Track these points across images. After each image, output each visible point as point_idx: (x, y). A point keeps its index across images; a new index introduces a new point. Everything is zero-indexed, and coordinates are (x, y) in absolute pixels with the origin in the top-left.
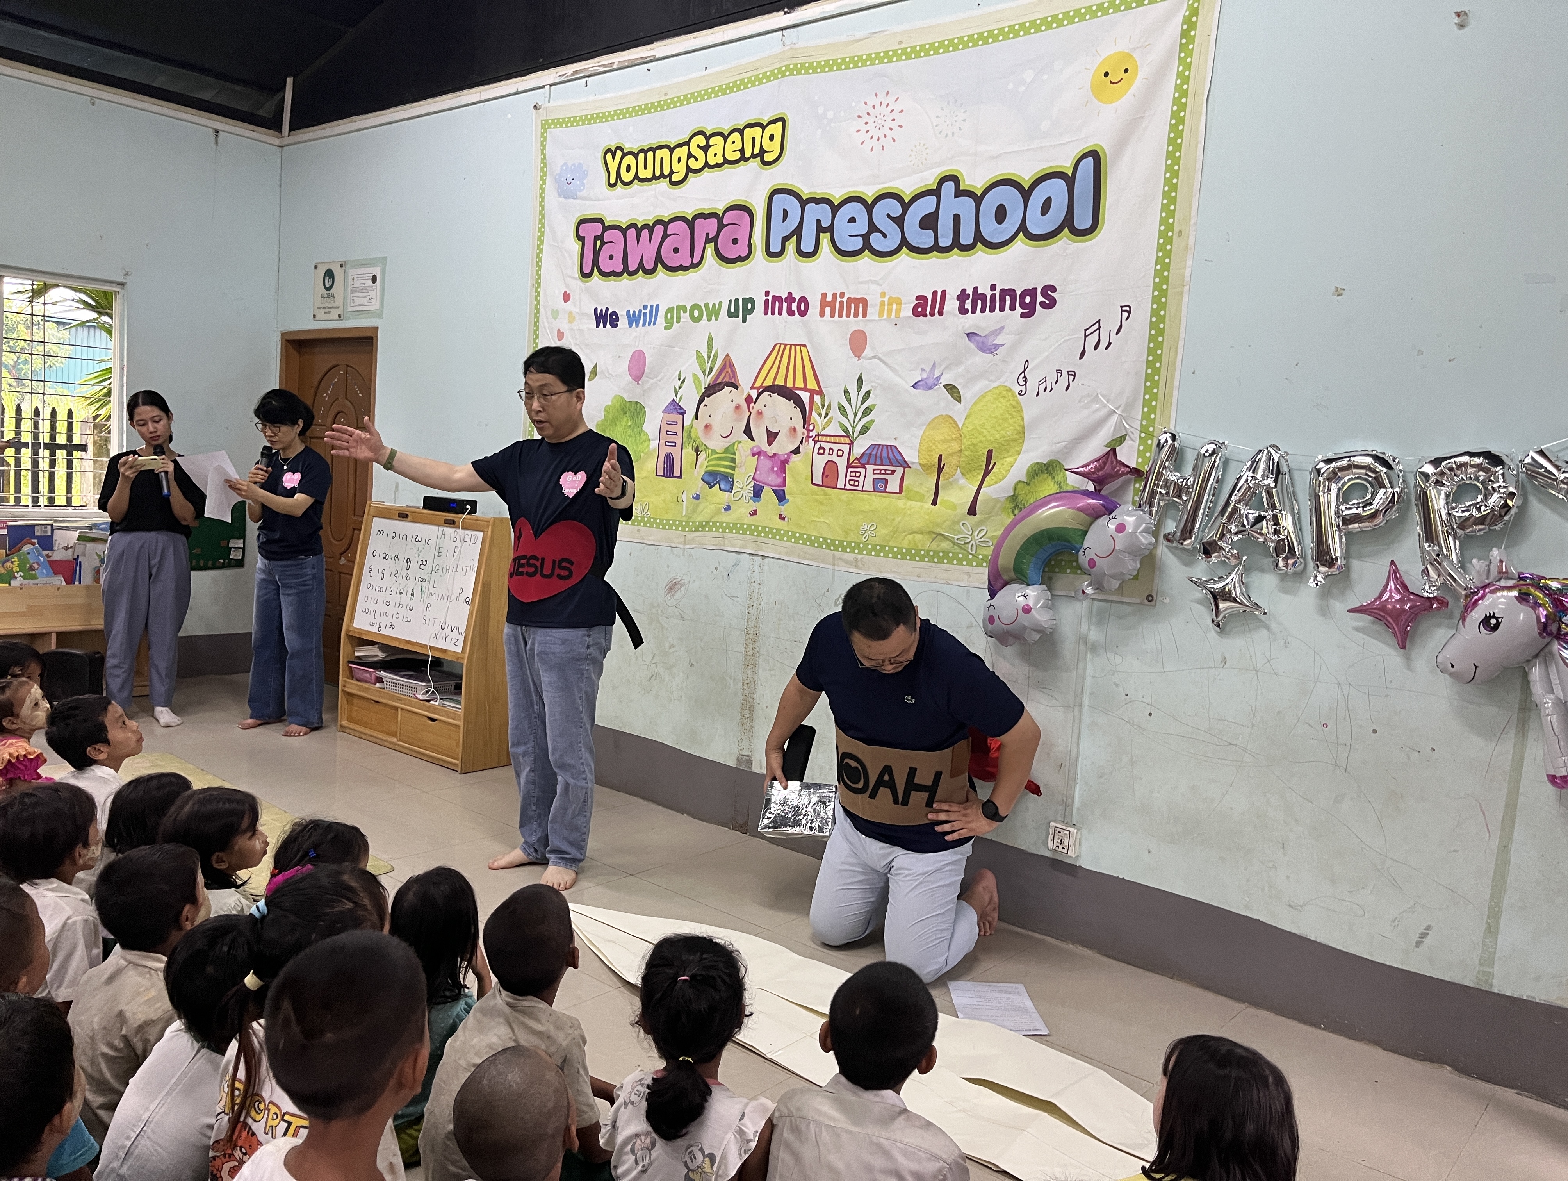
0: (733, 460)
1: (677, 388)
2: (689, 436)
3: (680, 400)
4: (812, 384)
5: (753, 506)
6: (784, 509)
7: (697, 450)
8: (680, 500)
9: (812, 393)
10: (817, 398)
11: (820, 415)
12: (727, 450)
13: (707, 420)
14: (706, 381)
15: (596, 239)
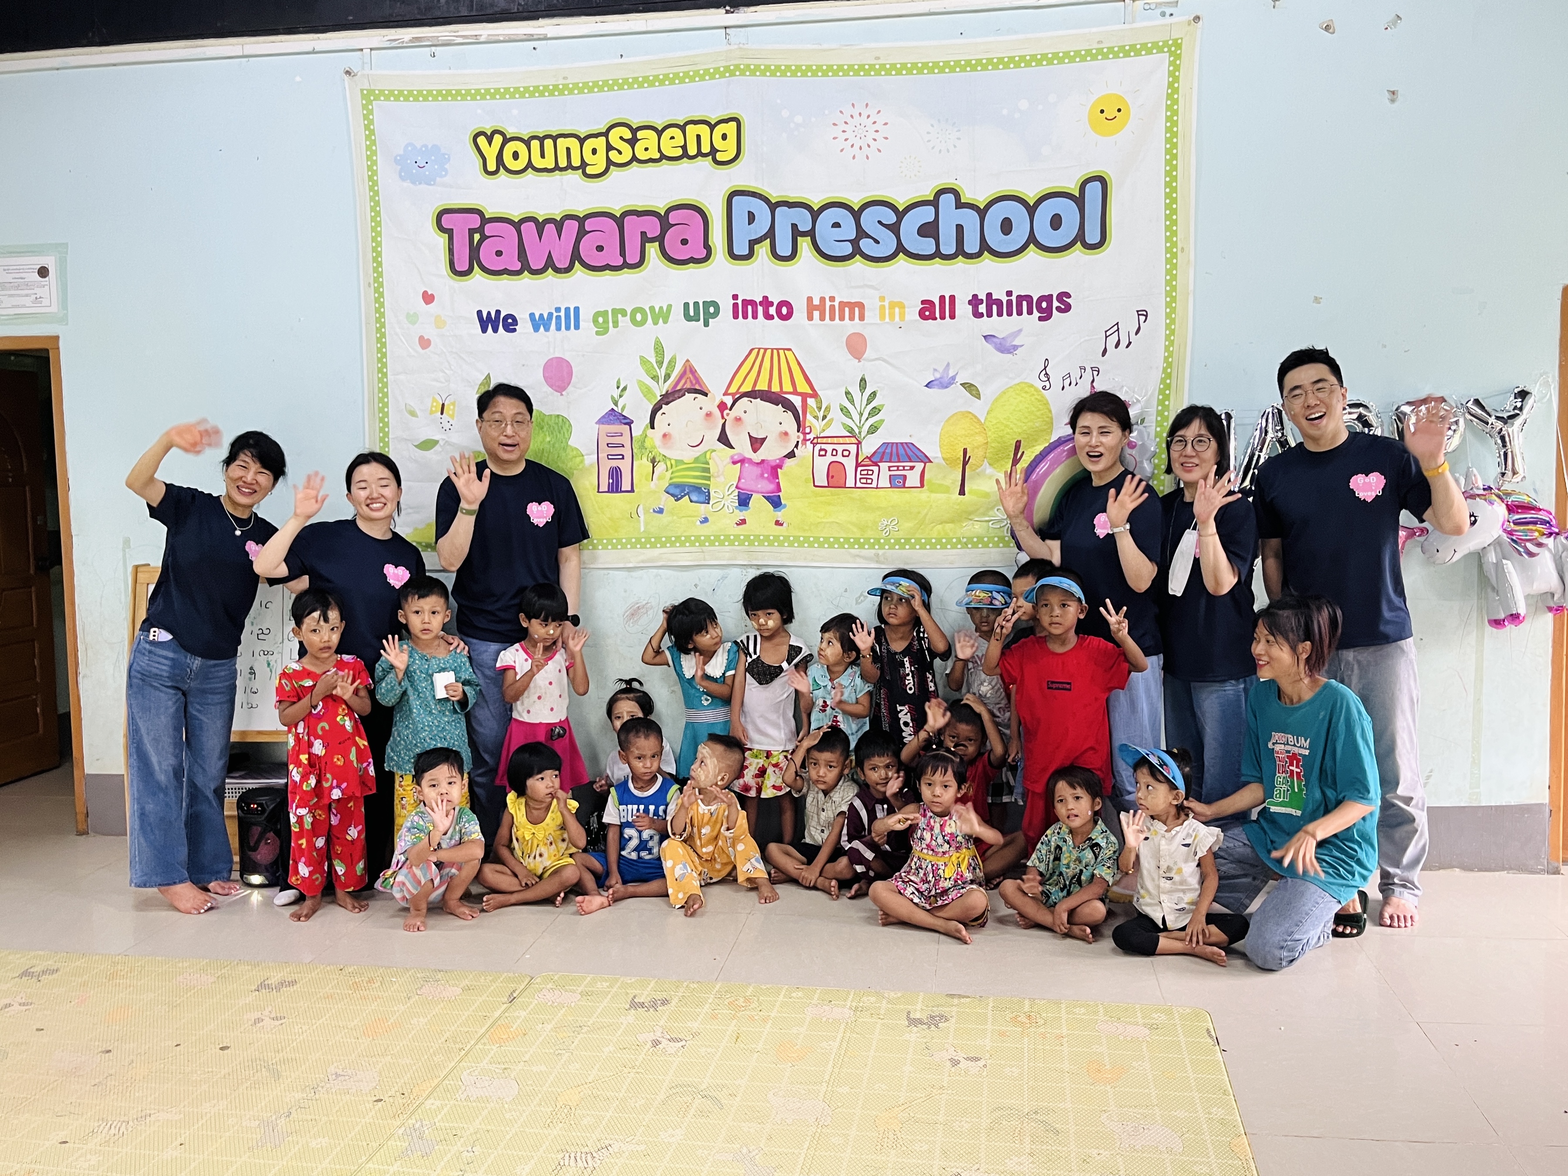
0: (707, 470)
1: (616, 396)
2: (643, 447)
3: (623, 409)
4: (803, 387)
5: (740, 515)
6: (780, 515)
7: (653, 461)
8: (634, 515)
10: (811, 401)
11: (816, 417)
12: (696, 460)
13: (666, 429)
14: (660, 390)
15: (472, 232)
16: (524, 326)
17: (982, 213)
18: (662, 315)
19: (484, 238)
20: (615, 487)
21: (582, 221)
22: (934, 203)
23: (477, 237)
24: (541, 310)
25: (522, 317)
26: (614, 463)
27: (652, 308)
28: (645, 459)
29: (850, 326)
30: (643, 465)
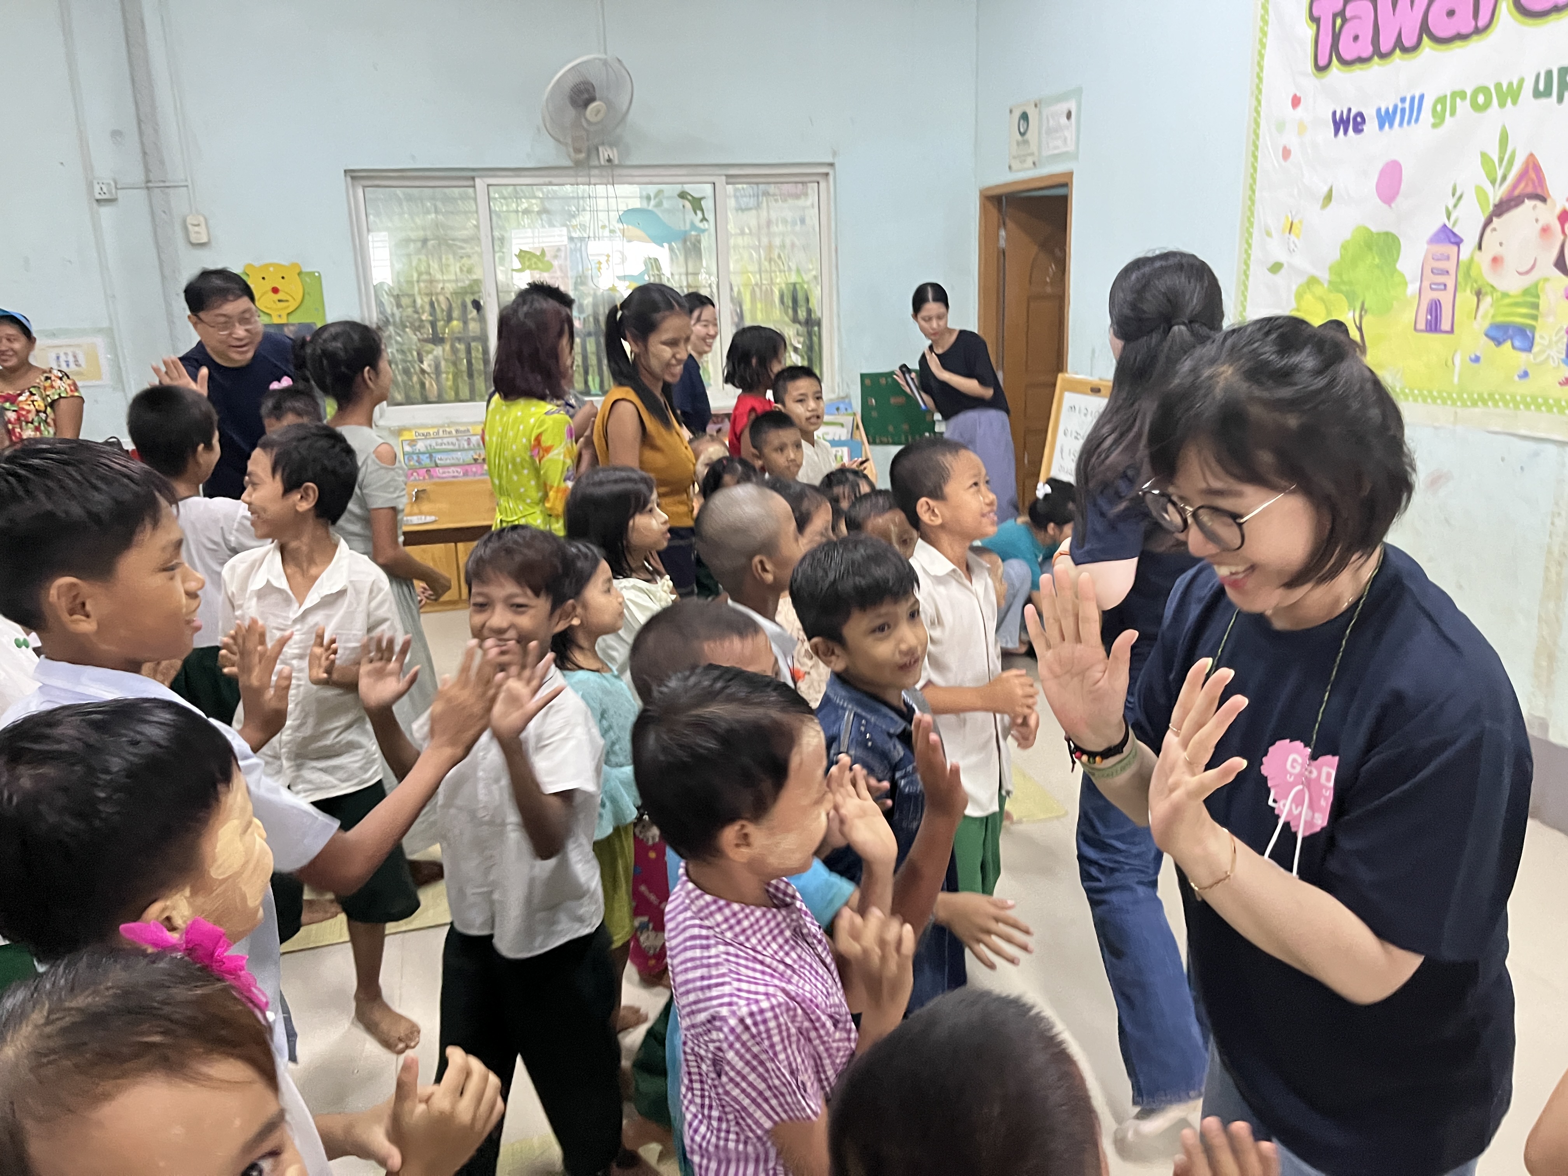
0: (1536, 306)
1: (1450, 207)
2: (1468, 274)
3: (1454, 225)
5: (1565, 370)
7: (1479, 294)
8: (1450, 363)
12: (1526, 292)
13: (1496, 250)
14: (1495, 195)
15: (1335, 16)
16: (1371, 125)
18: (1510, 94)
19: (1344, 21)
20: (1434, 326)
23: (1339, 21)
24: (1387, 103)
25: (1370, 115)
26: (1435, 295)
27: (1498, 86)
28: (1468, 291)
30: (1466, 298)
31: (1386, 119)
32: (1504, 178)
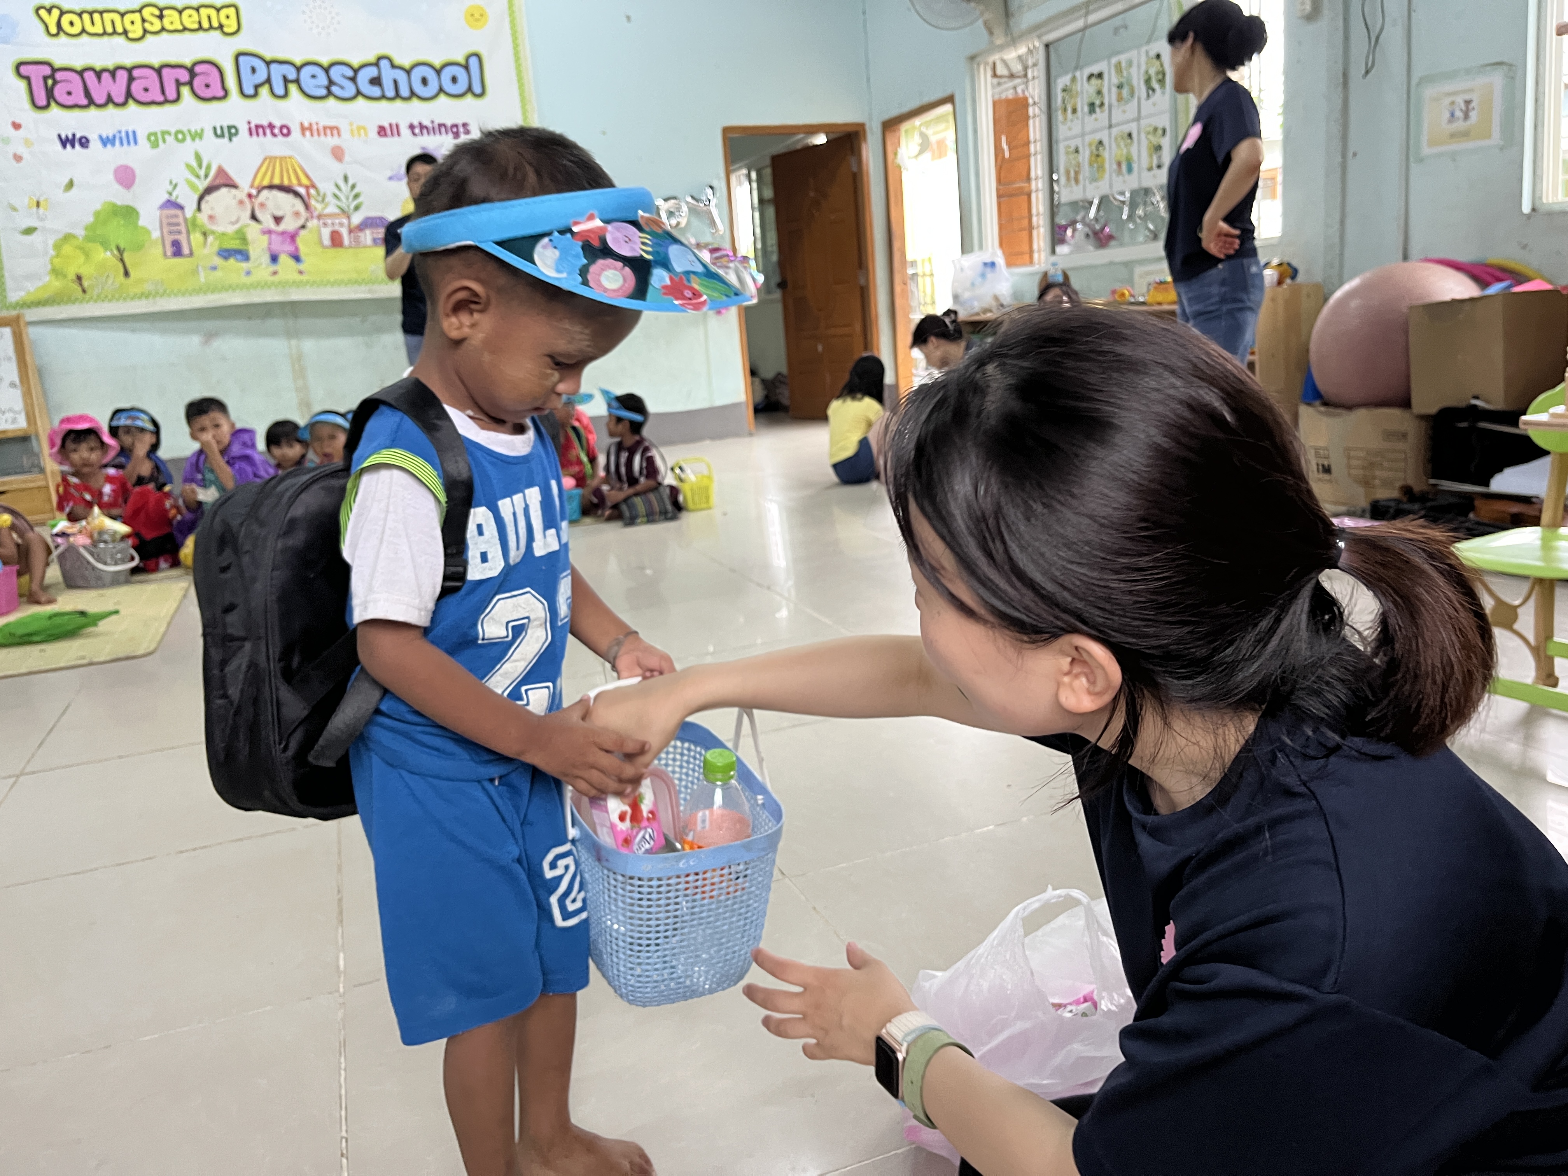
0: (245, 239)
1: (171, 190)
3: (176, 199)
4: (305, 181)
5: (273, 268)
6: (301, 267)
7: (205, 234)
8: (196, 272)
9: (307, 188)
10: (312, 191)
11: (317, 201)
12: (237, 232)
13: (210, 212)
14: (202, 185)
15: (45, 78)
16: (95, 144)
17: (408, 72)
18: (198, 135)
19: (55, 82)
20: (178, 253)
21: (130, 70)
22: (376, 64)
23: (50, 82)
24: (108, 132)
25: (93, 138)
26: (175, 237)
27: (189, 131)
29: (332, 141)
31: (106, 141)
32: (206, 176)
